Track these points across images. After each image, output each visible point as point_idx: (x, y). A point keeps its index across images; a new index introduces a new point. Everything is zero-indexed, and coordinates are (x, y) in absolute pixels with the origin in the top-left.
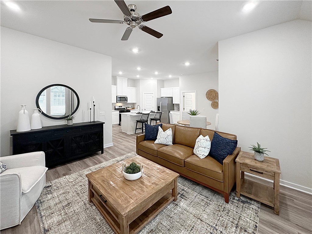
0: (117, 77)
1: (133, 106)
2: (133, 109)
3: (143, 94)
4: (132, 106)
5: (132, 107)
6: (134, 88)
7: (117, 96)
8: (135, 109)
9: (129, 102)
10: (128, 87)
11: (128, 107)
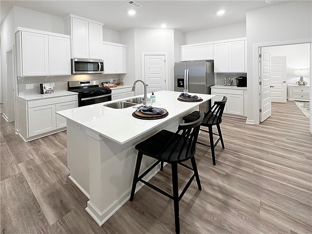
0: (71, 15)
1: (119, 80)
2: (118, 84)
3: (143, 55)
4: (117, 79)
5: (116, 82)
6: (121, 45)
7: (72, 60)
8: (122, 85)
9: (106, 71)
10: (105, 42)
11: (107, 83)
